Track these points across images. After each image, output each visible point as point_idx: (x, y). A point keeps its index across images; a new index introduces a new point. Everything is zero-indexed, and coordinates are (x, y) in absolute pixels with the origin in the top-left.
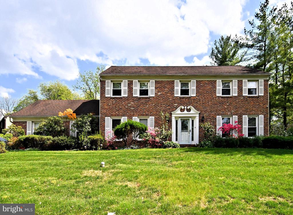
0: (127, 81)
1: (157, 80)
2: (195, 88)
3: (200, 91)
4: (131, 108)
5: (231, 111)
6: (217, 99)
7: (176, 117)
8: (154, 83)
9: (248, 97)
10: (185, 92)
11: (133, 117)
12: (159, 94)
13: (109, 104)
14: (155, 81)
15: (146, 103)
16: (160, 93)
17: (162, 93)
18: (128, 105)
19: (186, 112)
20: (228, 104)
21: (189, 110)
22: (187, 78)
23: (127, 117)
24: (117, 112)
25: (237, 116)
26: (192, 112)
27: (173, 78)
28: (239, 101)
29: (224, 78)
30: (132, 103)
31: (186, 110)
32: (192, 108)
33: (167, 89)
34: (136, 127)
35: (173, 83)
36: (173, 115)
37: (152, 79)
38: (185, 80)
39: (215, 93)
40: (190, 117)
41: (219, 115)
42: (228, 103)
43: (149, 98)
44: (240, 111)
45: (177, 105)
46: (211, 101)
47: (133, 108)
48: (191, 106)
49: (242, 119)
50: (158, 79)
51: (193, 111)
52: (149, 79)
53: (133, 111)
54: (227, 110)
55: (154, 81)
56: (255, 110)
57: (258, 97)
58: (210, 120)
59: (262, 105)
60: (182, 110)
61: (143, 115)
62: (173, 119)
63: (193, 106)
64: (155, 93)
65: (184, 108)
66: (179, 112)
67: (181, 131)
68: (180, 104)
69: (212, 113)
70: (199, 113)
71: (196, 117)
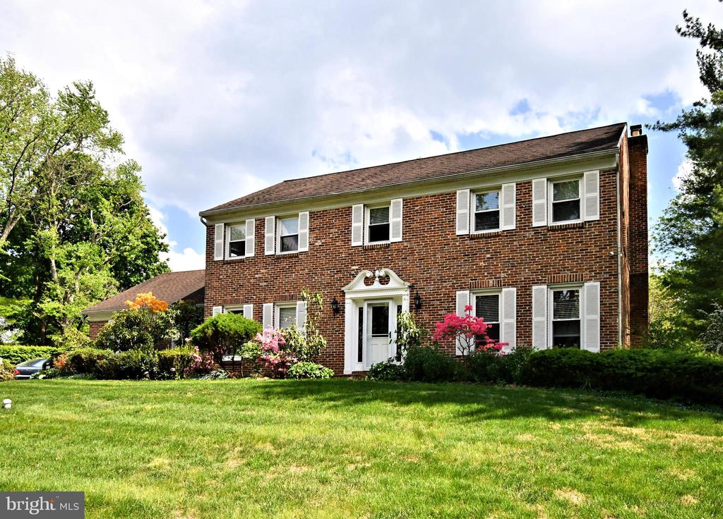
0: (254, 220)
1: (315, 209)
2: (401, 219)
3: (412, 226)
4: (261, 284)
5: (498, 275)
6: (458, 244)
7: (355, 301)
8: (308, 217)
9: (548, 231)
10: (379, 232)
11: (264, 305)
12: (319, 243)
13: (221, 277)
14: (310, 213)
15: (290, 270)
16: (319, 241)
17: (323, 241)
18: (256, 276)
19: (377, 285)
20: (488, 256)
21: (384, 280)
22: (380, 197)
23: (252, 305)
24: (234, 295)
25: (514, 289)
26: (392, 284)
27: (348, 201)
28: (522, 242)
29: (474, 183)
30: (262, 271)
31: (377, 279)
32: (392, 274)
33: (336, 230)
34: (221, 328)
35: (349, 214)
36: (347, 296)
37: (302, 209)
38: (377, 202)
39: (453, 226)
40: (391, 298)
41: (462, 289)
42: (489, 253)
43: (297, 257)
44: (525, 274)
45: (357, 267)
46: (442, 250)
47: (265, 284)
48: (387, 270)
49: (530, 295)
50: (316, 206)
51: (395, 281)
52: (297, 209)
53: (264, 289)
54: (486, 274)
55: (308, 213)
56: (573, 267)
57: (582, 227)
58: (438, 303)
59: (594, 249)
60: (368, 281)
61: (284, 298)
62: (346, 306)
63: (392, 269)
64: (310, 242)
65: (372, 275)
66: (362, 286)
67: (373, 336)
68: (364, 266)
69: (444, 284)
70: (410, 287)
71: (403, 297)
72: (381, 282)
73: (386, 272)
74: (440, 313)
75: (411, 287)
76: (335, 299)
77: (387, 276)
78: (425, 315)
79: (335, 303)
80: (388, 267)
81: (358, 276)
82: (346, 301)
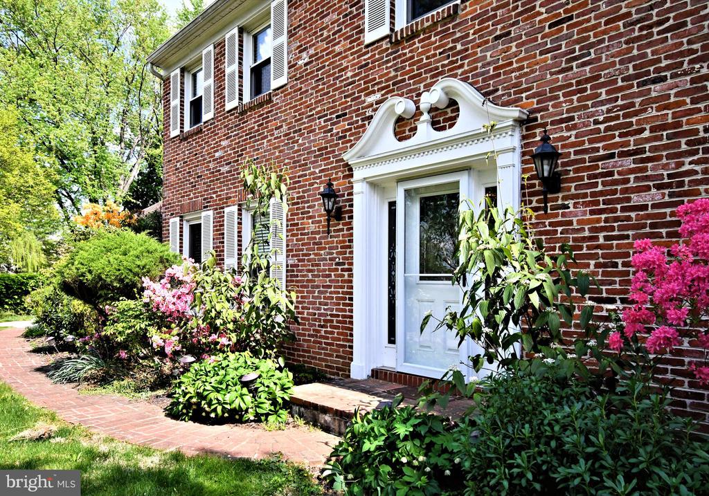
0: (212, 47)
4: (222, 170)
7: (375, 185)
11: (226, 210)
12: (304, 59)
15: (260, 132)
16: (304, 55)
17: (312, 51)
19: (425, 134)
21: (444, 116)
23: (212, 212)
24: (191, 195)
26: (466, 123)
30: (223, 143)
31: (426, 117)
32: (467, 94)
36: (358, 174)
43: (270, 101)
45: (379, 96)
47: (228, 167)
48: (452, 84)
51: (474, 113)
53: (225, 179)
58: (629, 163)
62: (357, 200)
63: (465, 80)
64: (289, 62)
65: (412, 106)
66: (390, 143)
67: (422, 278)
68: (393, 87)
69: (656, 90)
70: (520, 122)
71: (501, 160)
72: (436, 125)
73: (447, 92)
74: (636, 199)
75: (526, 123)
76: (330, 185)
77: (453, 104)
78: (578, 213)
79: (330, 194)
80: (455, 76)
81: (377, 117)
82: (358, 188)
